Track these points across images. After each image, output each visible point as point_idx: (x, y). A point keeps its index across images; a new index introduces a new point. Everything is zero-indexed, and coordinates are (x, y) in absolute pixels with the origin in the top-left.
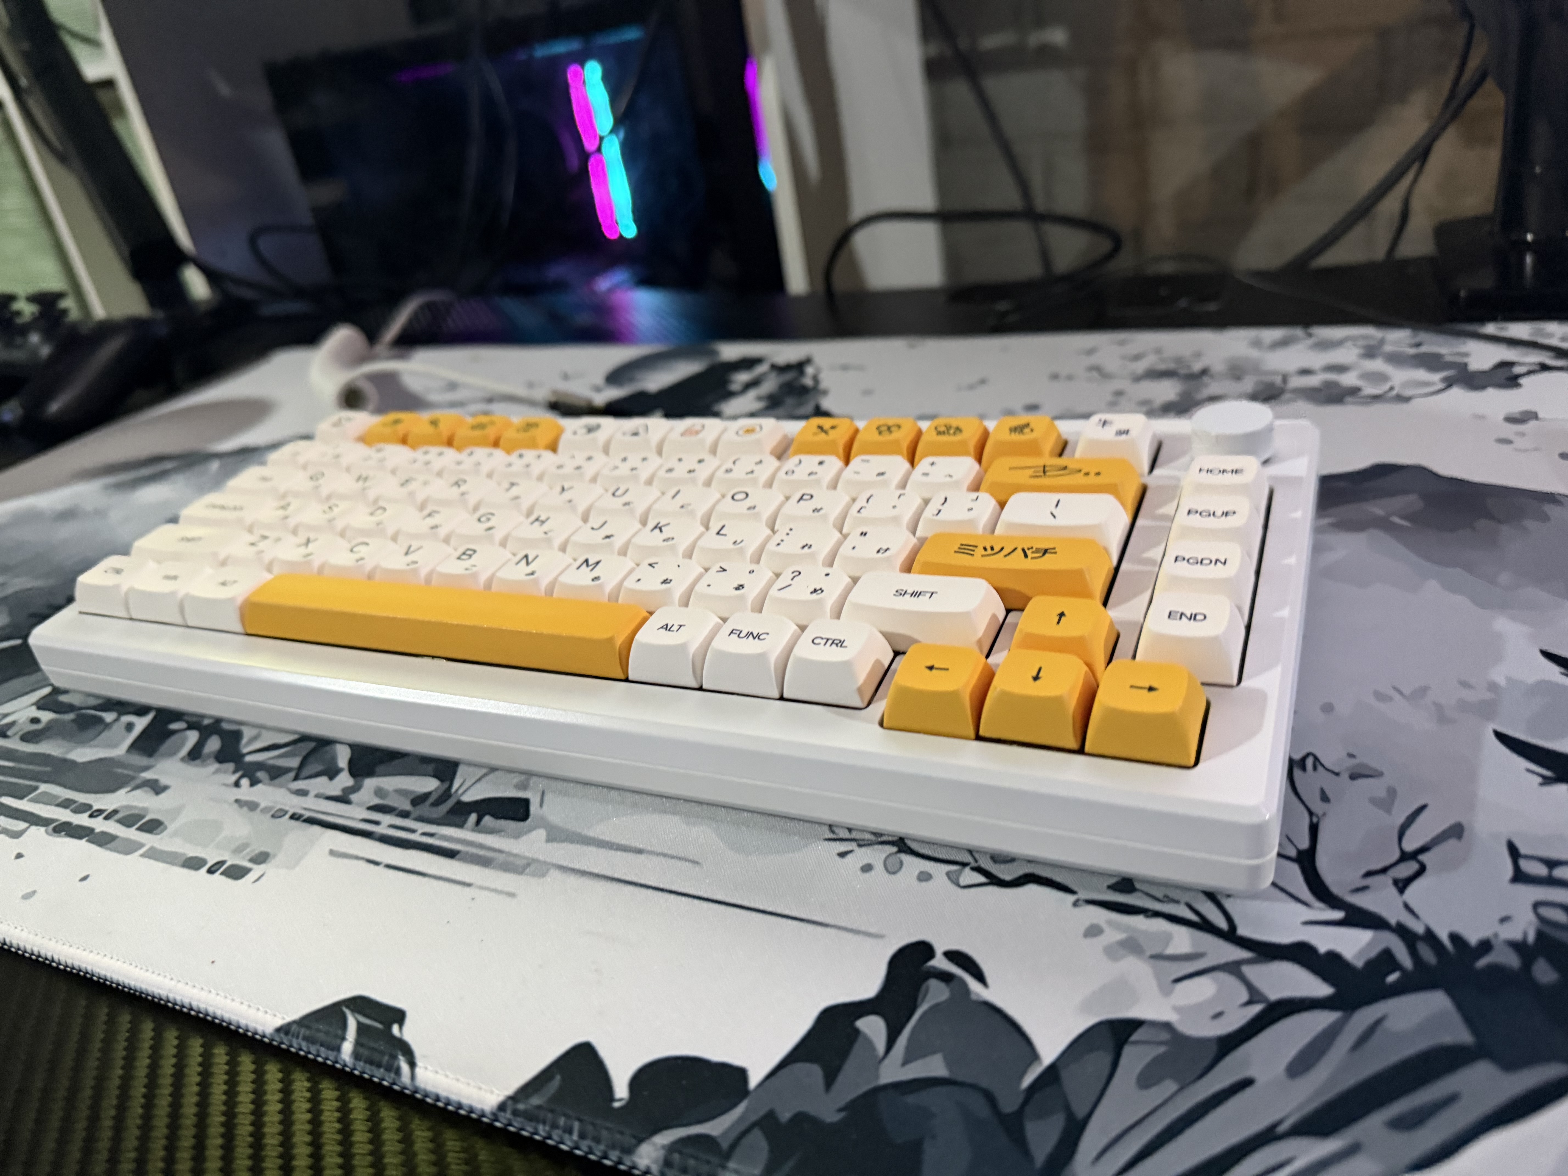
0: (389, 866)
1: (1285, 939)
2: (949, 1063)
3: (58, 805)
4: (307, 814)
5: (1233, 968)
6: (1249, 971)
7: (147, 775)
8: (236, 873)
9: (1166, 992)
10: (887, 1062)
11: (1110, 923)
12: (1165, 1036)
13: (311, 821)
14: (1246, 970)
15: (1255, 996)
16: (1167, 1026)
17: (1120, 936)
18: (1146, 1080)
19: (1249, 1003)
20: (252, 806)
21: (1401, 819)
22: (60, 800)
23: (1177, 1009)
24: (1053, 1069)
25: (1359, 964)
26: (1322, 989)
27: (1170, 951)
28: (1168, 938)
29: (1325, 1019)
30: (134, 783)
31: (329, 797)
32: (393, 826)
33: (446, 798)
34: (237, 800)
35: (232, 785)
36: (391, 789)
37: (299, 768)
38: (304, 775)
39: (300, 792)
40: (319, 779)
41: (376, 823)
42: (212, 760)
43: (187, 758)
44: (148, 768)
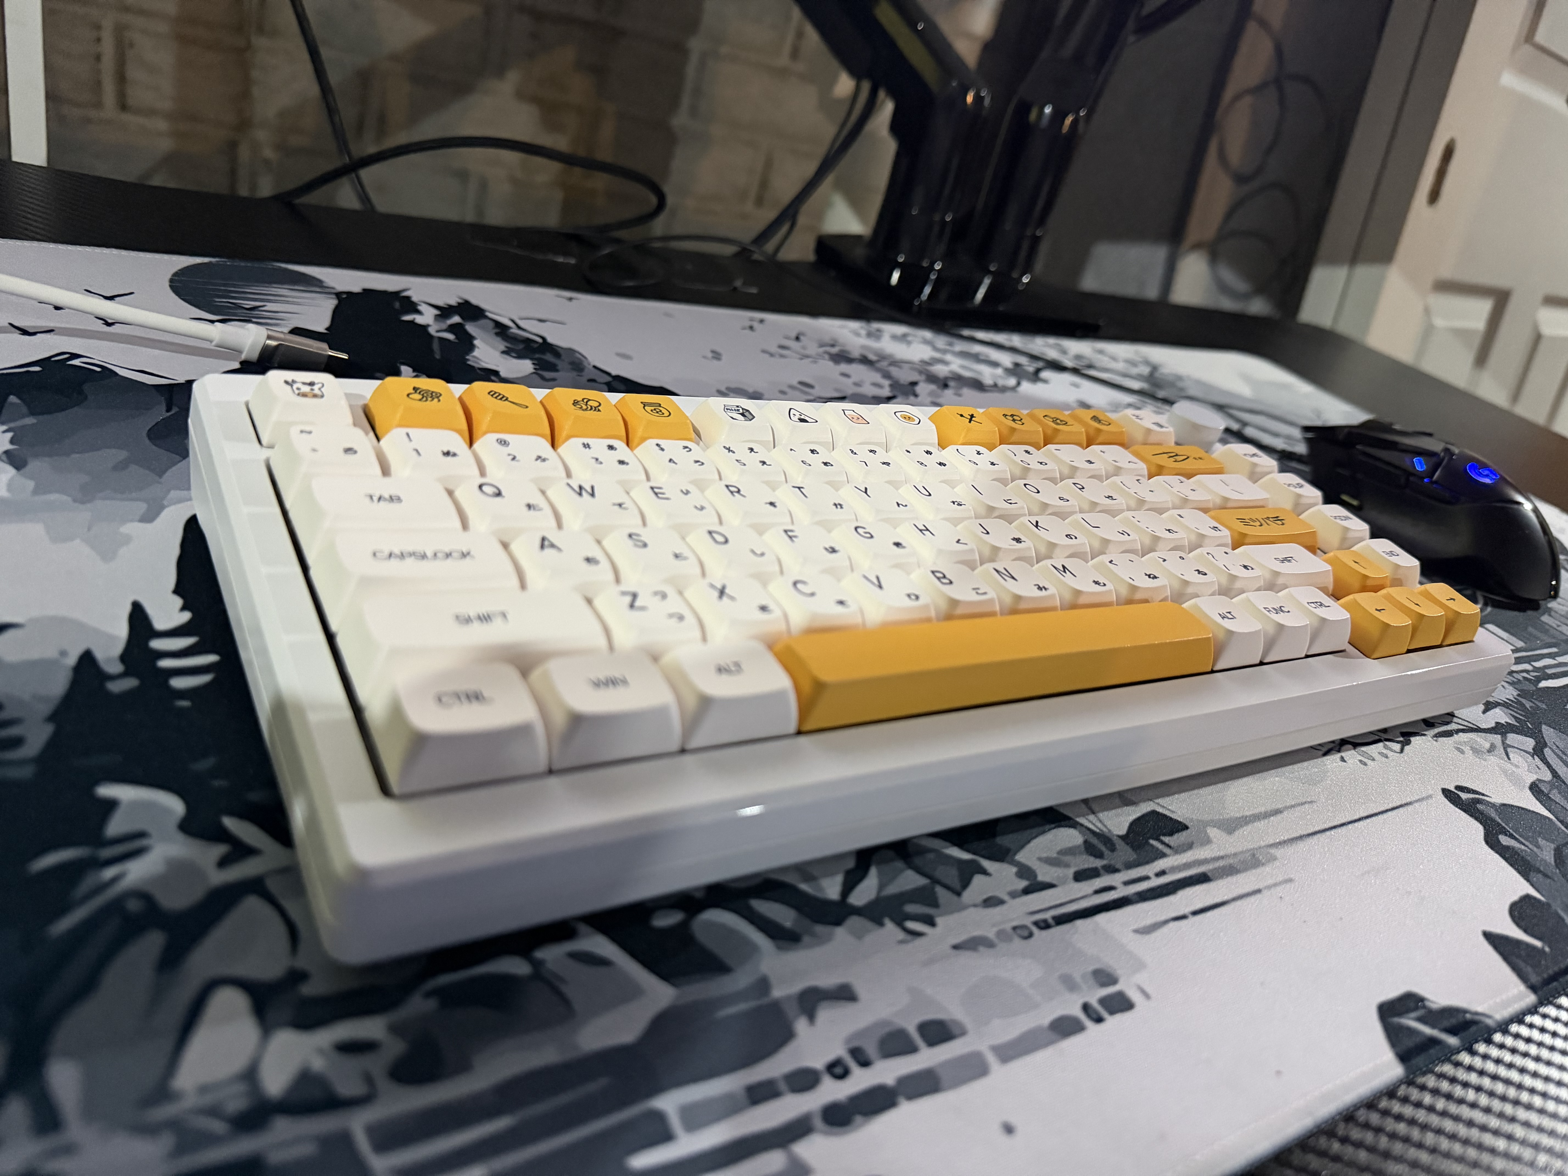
0: (1195, 913)
3: (757, 1102)
5: (1506, 744)
6: (1509, 742)
8: (1119, 1004)
9: (1517, 766)
10: (1536, 853)
12: (1547, 785)
13: (1063, 920)
15: (1529, 753)
16: (1540, 780)
19: (1532, 757)
20: (984, 942)
23: (1529, 771)
30: (791, 1010)
31: (1027, 891)
32: (1127, 883)
33: (1106, 839)
34: (956, 947)
35: (909, 937)
36: (1055, 855)
37: (935, 881)
38: (957, 885)
39: (991, 902)
40: (978, 880)
41: (1111, 888)
42: (820, 928)
43: (781, 943)
44: (763, 984)
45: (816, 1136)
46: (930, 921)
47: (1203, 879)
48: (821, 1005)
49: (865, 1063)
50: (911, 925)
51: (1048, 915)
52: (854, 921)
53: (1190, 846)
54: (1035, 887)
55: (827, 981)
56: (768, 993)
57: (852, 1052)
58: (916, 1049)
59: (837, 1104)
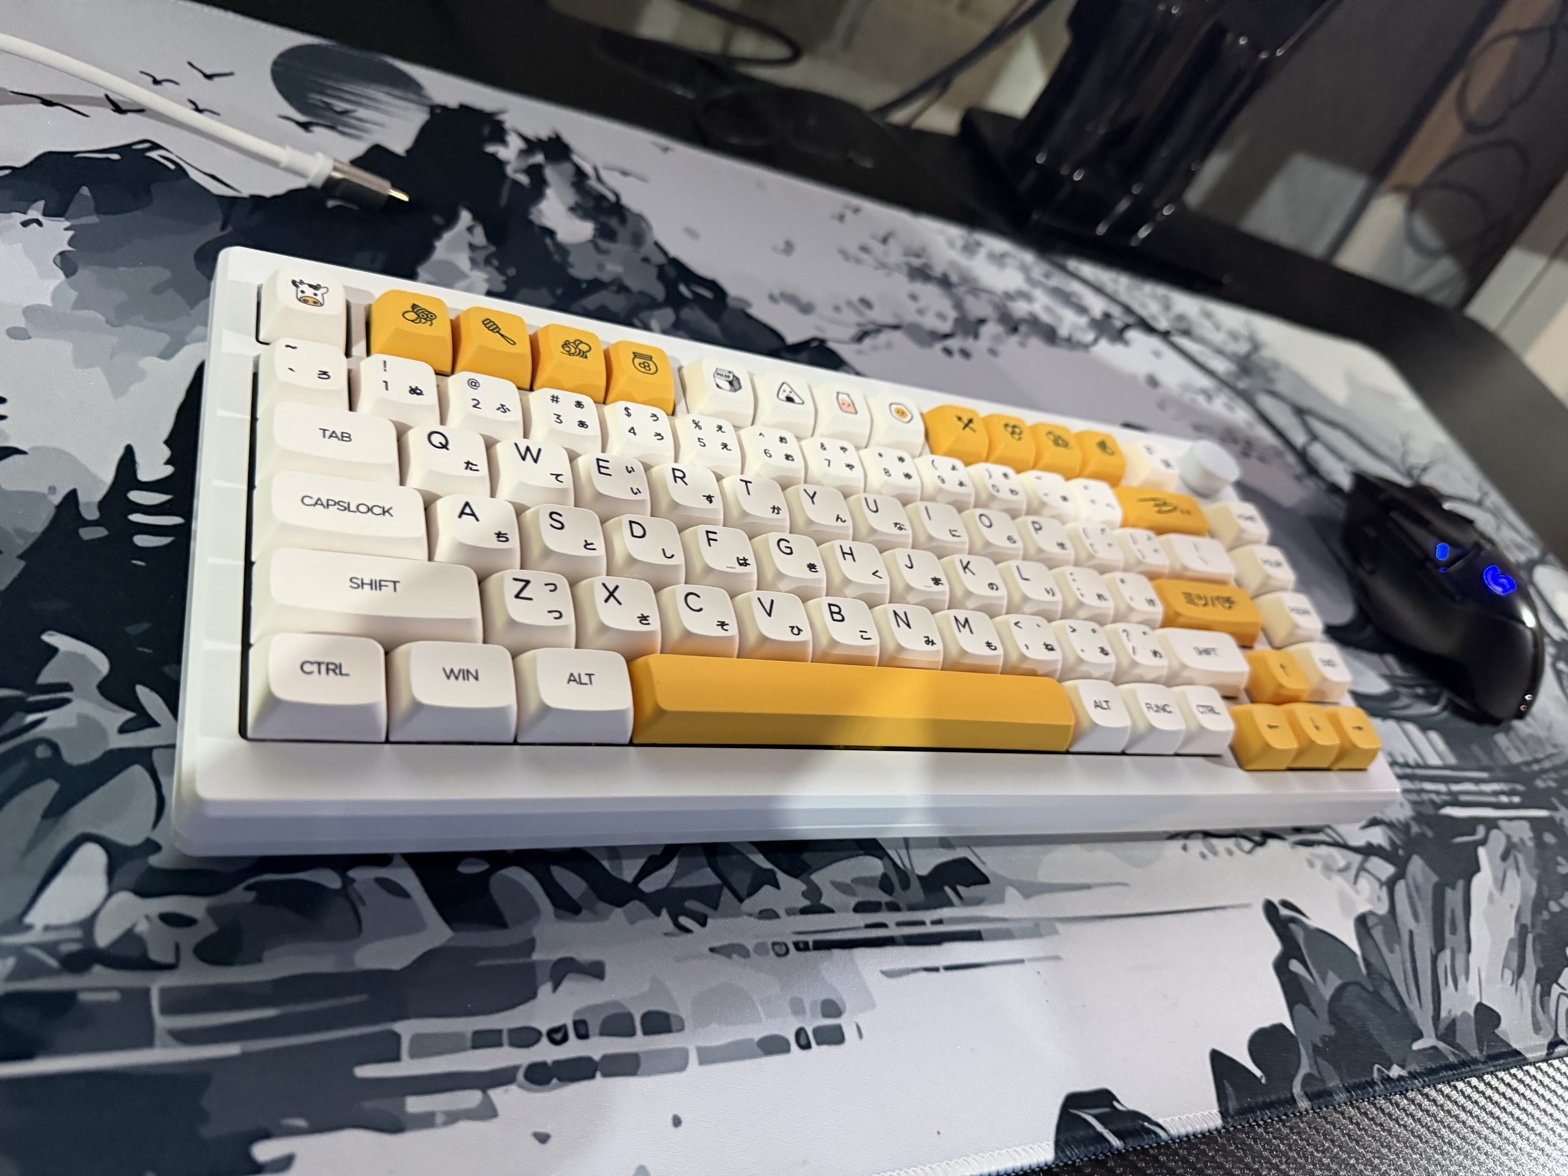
0: (948, 968)
1: (1362, 842)
2: (1336, 973)
3: (475, 1047)
5: (1362, 867)
6: (1368, 866)
7: (543, 955)
9: (1359, 893)
10: (1318, 985)
11: (1311, 855)
12: (1376, 919)
13: (823, 946)
15: (1380, 882)
16: (1372, 913)
17: (1320, 863)
18: (1389, 946)
19: (1381, 886)
20: (740, 951)
22: (468, 1037)
23: (1367, 901)
24: (1364, 957)
25: (1389, 848)
26: (1391, 869)
27: (1339, 865)
28: (1332, 857)
29: (1403, 886)
30: (542, 973)
31: (804, 911)
32: (899, 924)
33: (904, 876)
34: (712, 950)
35: (676, 931)
36: (849, 882)
37: (726, 883)
38: (743, 892)
39: (769, 914)
40: (767, 890)
41: (883, 925)
42: (602, 906)
43: (561, 912)
44: (530, 945)
45: (513, 1088)
46: (702, 921)
47: (975, 936)
48: (570, 976)
49: (583, 1035)
50: (684, 920)
51: (810, 939)
52: (636, 905)
53: (979, 902)
54: (816, 908)
55: (585, 956)
56: (529, 955)
57: (576, 1023)
58: (632, 1034)
59: (544, 1064)
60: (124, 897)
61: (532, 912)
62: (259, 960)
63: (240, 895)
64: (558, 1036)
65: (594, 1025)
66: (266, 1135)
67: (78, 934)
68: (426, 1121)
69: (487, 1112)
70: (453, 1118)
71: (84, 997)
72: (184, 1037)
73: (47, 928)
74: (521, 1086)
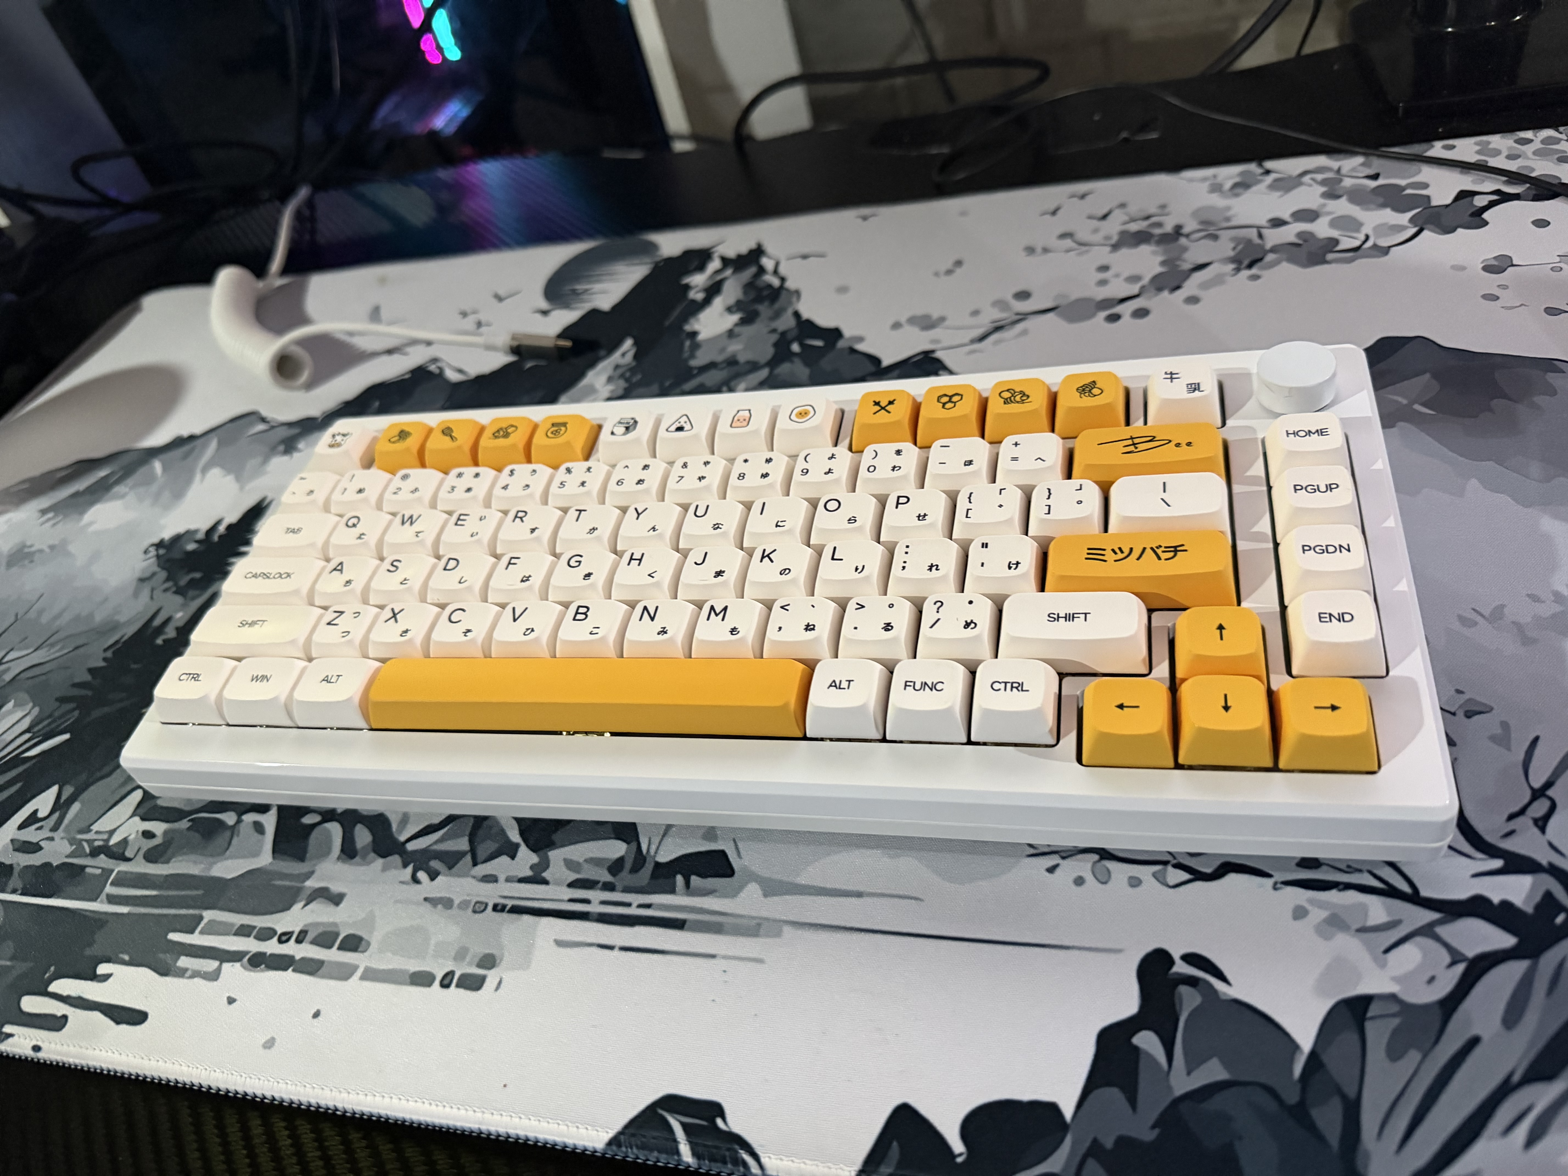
0: (625, 949)
1: (1462, 894)
2: (1227, 1064)
3: (236, 934)
4: (510, 903)
5: (1427, 931)
6: (1443, 931)
7: (312, 883)
8: (473, 983)
9: (1383, 965)
10: (1172, 1073)
11: (1311, 901)
12: (1395, 1008)
13: (517, 910)
14: (1441, 930)
15: (1456, 957)
16: (1393, 997)
17: (1324, 914)
18: (1395, 1053)
19: (1453, 963)
20: (447, 903)
21: (1521, 756)
22: (236, 927)
23: (1396, 980)
24: (1314, 1055)
25: (1529, 909)
26: (1507, 941)
27: (1371, 922)
28: (1364, 909)
29: (1516, 969)
30: (304, 895)
31: (522, 880)
32: (604, 903)
33: (641, 861)
34: (426, 899)
35: (410, 881)
36: (581, 860)
37: (472, 850)
38: (482, 858)
39: (490, 879)
41: (587, 901)
42: (372, 855)
43: (343, 856)
44: (309, 875)
45: (238, 965)
46: (433, 876)
47: (678, 925)
48: (319, 900)
49: (299, 941)
50: (421, 874)
52: (395, 859)
54: (537, 878)
55: (338, 888)
56: (304, 881)
57: (301, 932)
58: (330, 947)
59: (264, 954)
60: (137, 819)
61: (325, 853)
62: (167, 862)
63: (184, 824)
64: (284, 938)
65: (310, 936)
66: (108, 960)
67: (105, 837)
68: (181, 973)
69: (214, 976)
70: (196, 974)
71: (88, 870)
72: (112, 899)
73: (97, 832)
74: (242, 966)
